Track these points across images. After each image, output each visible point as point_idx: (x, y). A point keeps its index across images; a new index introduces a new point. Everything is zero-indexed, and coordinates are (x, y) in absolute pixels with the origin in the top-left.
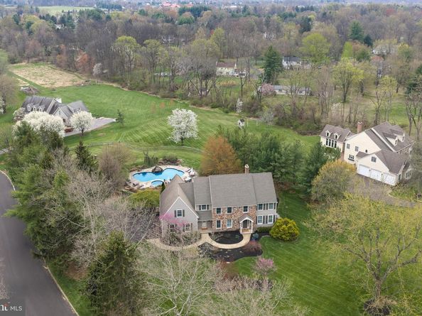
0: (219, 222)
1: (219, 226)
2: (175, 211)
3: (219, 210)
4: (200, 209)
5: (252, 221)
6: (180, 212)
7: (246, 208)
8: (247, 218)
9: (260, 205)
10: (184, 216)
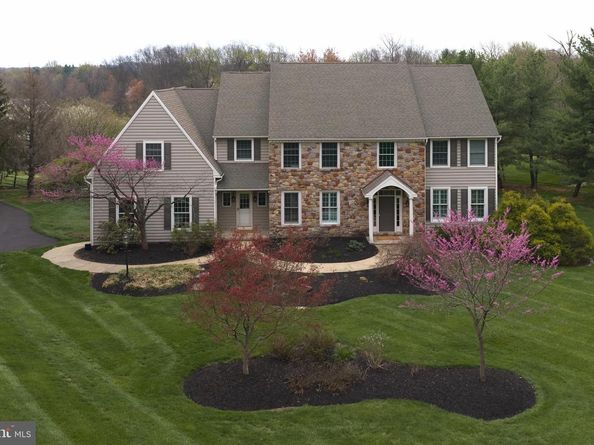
0: (291, 199)
1: (291, 214)
2: (139, 146)
3: (291, 150)
4: (231, 157)
5: (412, 195)
6: (154, 149)
7: (387, 148)
8: (391, 182)
9: (440, 145)
10: (168, 166)
